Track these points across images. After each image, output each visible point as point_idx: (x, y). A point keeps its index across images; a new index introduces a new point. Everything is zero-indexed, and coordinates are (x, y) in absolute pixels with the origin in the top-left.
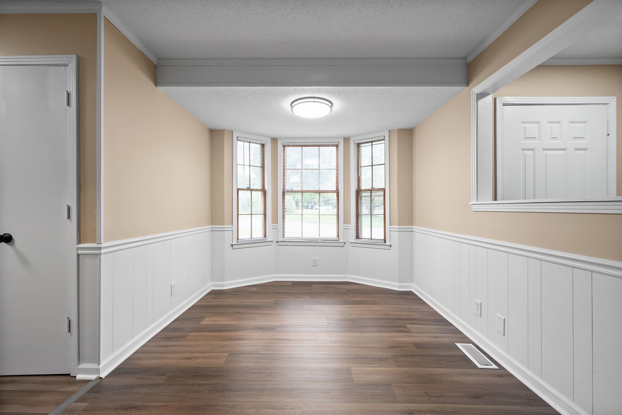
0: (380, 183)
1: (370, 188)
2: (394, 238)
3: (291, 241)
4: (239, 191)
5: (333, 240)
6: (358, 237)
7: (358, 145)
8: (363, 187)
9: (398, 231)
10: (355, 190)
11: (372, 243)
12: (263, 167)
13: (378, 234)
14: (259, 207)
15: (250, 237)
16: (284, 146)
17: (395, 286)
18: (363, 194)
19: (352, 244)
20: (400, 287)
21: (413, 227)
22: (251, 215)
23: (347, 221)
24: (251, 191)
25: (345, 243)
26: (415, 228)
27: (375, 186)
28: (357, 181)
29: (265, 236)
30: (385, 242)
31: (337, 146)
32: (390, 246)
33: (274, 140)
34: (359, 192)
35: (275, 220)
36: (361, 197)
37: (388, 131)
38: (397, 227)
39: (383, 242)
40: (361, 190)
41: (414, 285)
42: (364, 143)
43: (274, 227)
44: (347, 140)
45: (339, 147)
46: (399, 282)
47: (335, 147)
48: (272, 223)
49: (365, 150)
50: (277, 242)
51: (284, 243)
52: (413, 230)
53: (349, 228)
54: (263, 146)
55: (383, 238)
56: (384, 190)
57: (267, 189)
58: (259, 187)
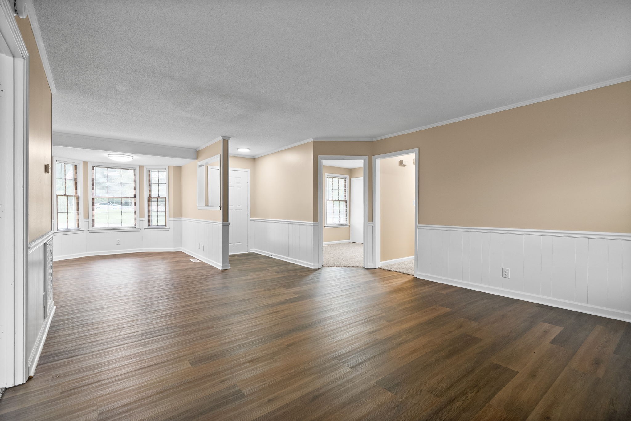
0: (163, 193)
1: (157, 196)
2: (171, 224)
3: (100, 229)
4: (58, 197)
5: (132, 228)
6: (149, 225)
7: (149, 171)
8: (153, 196)
9: (173, 220)
10: (147, 197)
11: (158, 228)
12: (76, 180)
13: (162, 223)
14: (73, 207)
15: (66, 228)
16: (93, 167)
17: (172, 249)
18: (153, 200)
19: (145, 230)
20: (174, 250)
21: (182, 218)
22: (67, 212)
23: (142, 215)
24: (67, 197)
25: (140, 229)
26: (183, 218)
27: (160, 196)
28: (148, 192)
29: (78, 227)
30: (166, 227)
31: (134, 170)
32: (169, 228)
33: (86, 163)
34: (149, 199)
35: (87, 216)
36: (151, 202)
37: (167, 167)
38: (173, 218)
39: (165, 226)
40: (151, 198)
41: (182, 248)
42: (153, 170)
43: (85, 221)
44: (141, 167)
45: (136, 170)
46: (174, 247)
47: (133, 171)
48: (84, 218)
49: (154, 174)
50: (89, 230)
51: (93, 231)
52: (182, 219)
53: (143, 220)
54: (76, 167)
55: (165, 225)
56: (165, 198)
57: (79, 195)
58: (73, 194)
